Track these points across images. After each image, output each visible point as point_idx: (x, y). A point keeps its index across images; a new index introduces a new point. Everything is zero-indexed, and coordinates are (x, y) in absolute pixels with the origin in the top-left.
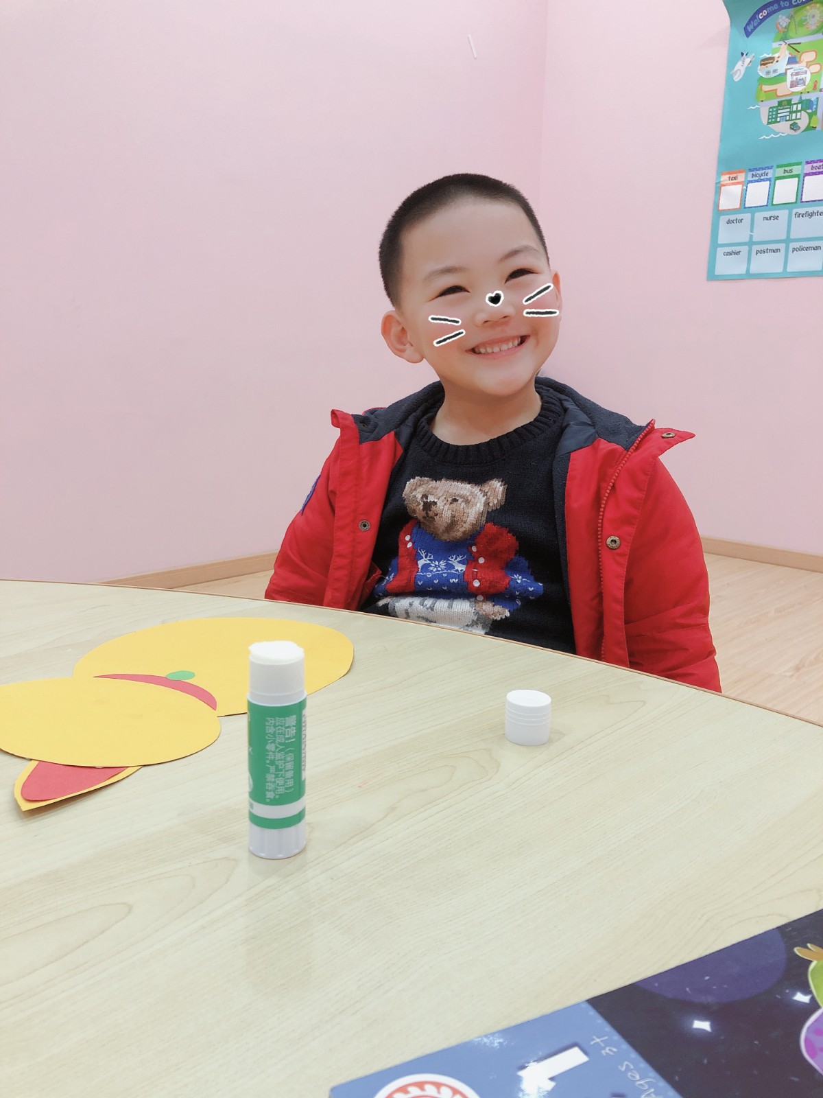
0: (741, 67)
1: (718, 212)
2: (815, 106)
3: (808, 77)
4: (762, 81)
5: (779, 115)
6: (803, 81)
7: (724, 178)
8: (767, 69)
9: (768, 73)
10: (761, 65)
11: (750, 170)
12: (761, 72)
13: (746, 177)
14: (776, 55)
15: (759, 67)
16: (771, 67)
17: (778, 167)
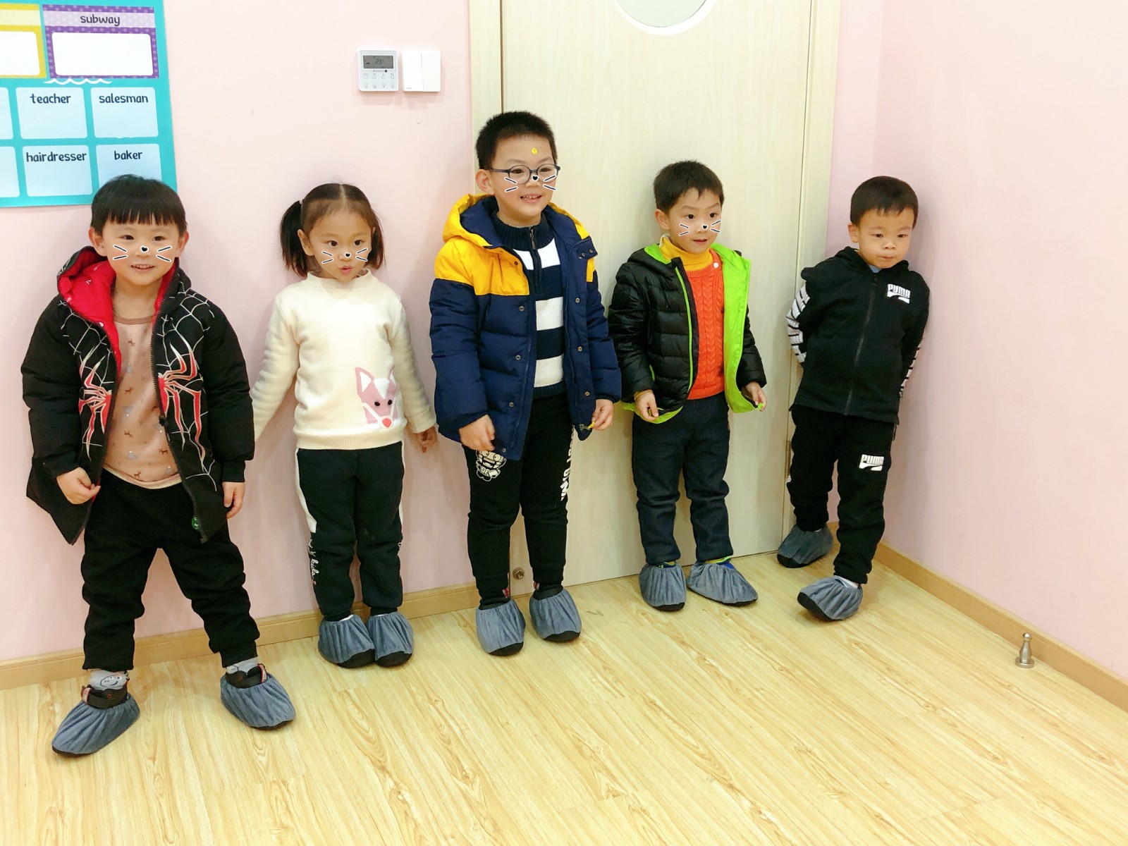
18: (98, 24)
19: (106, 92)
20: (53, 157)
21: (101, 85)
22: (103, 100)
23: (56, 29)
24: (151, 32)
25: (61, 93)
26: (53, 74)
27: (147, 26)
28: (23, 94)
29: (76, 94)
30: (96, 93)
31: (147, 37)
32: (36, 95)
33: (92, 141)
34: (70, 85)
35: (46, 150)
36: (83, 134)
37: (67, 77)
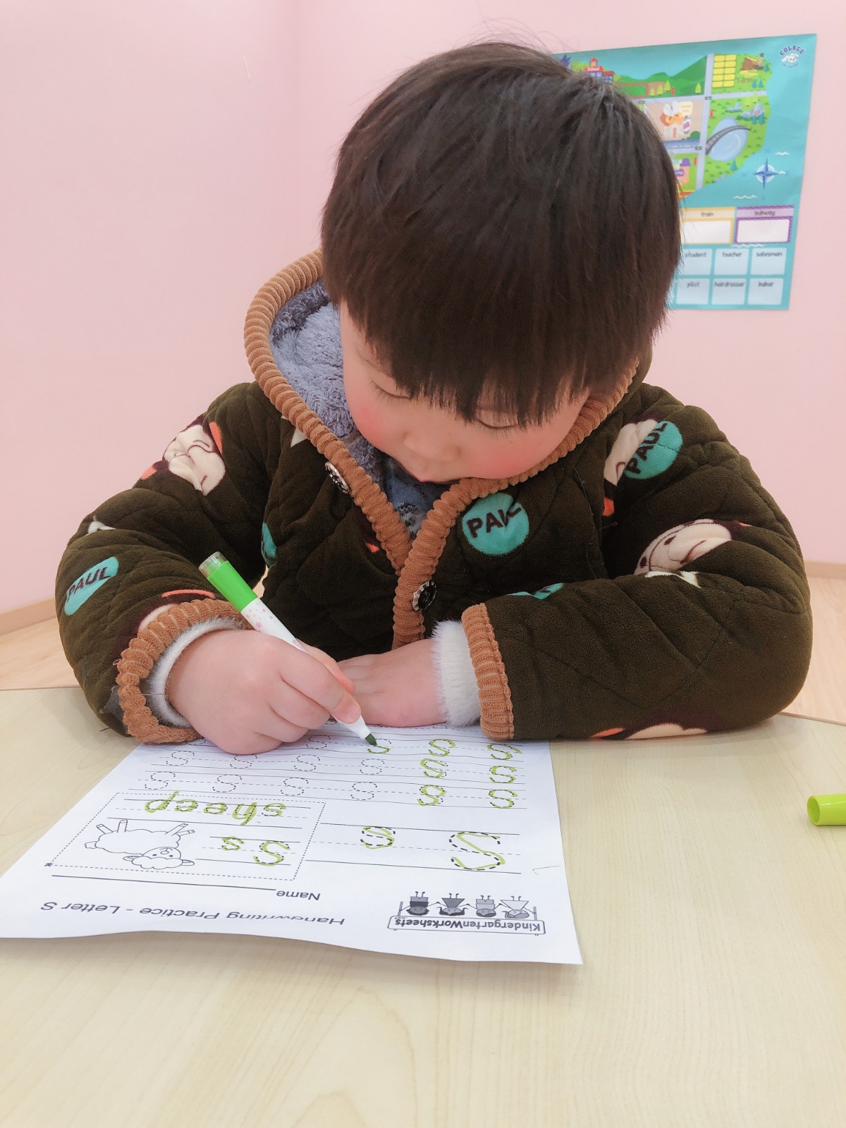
18: (764, 216)
19: (760, 251)
20: (727, 284)
21: (759, 247)
22: (758, 255)
23: (742, 219)
24: (790, 218)
25: (737, 251)
26: (735, 241)
27: (789, 215)
28: (719, 252)
29: (745, 252)
30: (755, 251)
31: (788, 221)
32: (726, 253)
33: (749, 276)
34: (744, 247)
35: (725, 281)
36: (745, 272)
37: (742, 243)
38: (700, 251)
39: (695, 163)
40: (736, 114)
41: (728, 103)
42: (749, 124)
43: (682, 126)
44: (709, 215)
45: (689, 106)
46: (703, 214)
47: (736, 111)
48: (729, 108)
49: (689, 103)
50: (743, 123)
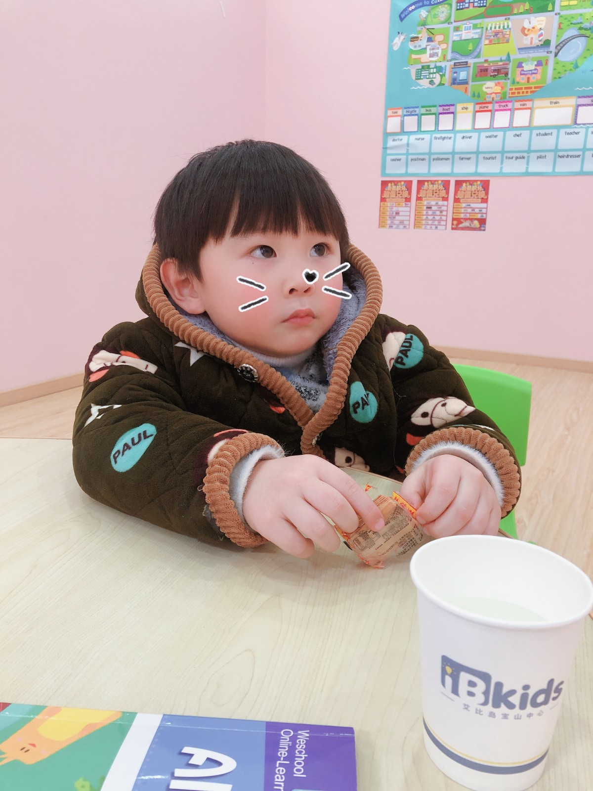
0: (398, 41)
1: (386, 135)
2: (444, 71)
3: (440, 51)
4: (411, 51)
5: (422, 75)
6: (437, 54)
7: (390, 113)
8: (415, 44)
9: (415, 47)
10: (411, 41)
11: (405, 108)
12: (411, 46)
13: (403, 112)
14: (420, 36)
15: (410, 43)
16: (417, 43)
17: (423, 107)
20: (568, 156)
23: (581, 105)
25: (576, 130)
26: (575, 123)
28: (563, 131)
29: (582, 131)
30: (590, 130)
32: (567, 132)
33: (584, 150)
34: (582, 127)
35: (566, 153)
36: (582, 147)
37: (580, 124)
38: (547, 131)
39: (546, 64)
40: (579, 26)
41: (573, 18)
42: (588, 33)
43: (537, 36)
44: (556, 103)
45: (543, 21)
46: (551, 103)
47: (578, 23)
48: (574, 21)
49: (544, 18)
50: (583, 32)
